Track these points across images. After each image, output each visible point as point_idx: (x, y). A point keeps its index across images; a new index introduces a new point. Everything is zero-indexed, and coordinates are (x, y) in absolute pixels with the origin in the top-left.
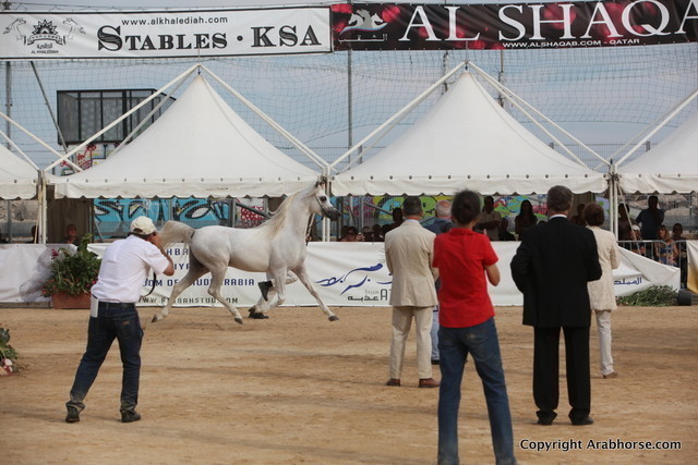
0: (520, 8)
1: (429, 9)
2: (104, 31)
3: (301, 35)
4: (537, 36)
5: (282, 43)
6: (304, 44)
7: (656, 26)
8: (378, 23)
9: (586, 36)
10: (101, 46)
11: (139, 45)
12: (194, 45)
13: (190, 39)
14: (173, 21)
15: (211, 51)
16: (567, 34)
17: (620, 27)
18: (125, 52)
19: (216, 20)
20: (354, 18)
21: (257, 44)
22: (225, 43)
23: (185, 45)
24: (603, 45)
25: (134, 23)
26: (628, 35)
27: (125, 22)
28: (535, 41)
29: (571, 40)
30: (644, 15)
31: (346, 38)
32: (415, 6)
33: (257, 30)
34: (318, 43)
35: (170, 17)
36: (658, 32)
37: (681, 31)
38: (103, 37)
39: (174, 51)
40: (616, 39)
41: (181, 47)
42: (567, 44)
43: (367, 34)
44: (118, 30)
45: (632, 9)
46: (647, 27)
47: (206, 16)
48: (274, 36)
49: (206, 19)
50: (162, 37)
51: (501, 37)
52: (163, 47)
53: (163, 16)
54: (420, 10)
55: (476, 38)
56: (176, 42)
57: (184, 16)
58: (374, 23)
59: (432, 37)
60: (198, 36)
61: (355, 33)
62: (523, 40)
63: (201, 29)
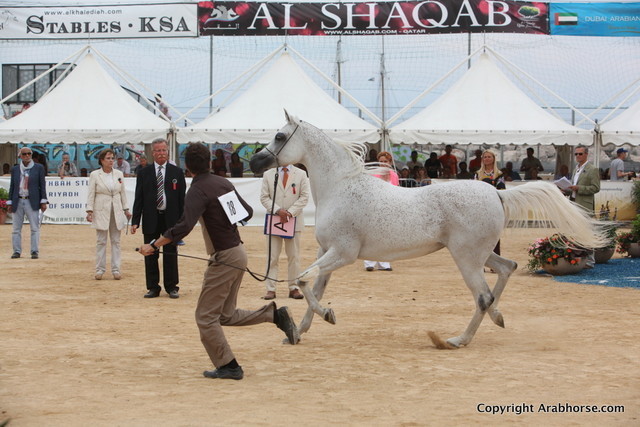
0: (338, 6)
1: (270, 6)
2: (32, 19)
3: (176, 23)
4: (350, 25)
5: (161, 29)
6: (178, 30)
7: (438, 21)
8: (232, 16)
9: (386, 26)
10: (29, 30)
11: (56, 29)
12: (97, 30)
13: (94, 26)
14: (82, 13)
15: (109, 35)
16: (372, 25)
17: (411, 21)
18: (46, 34)
19: (114, 12)
20: (215, 11)
21: (143, 30)
22: (119, 28)
23: (90, 29)
24: (399, 33)
25: (53, 13)
26: (417, 27)
27: (47, 13)
28: (348, 30)
29: (375, 30)
30: (429, 12)
31: (209, 27)
32: (260, 3)
33: (143, 19)
34: (187, 30)
35: (80, 9)
36: (440, 25)
37: (456, 25)
38: (30, 24)
39: (82, 34)
40: (408, 29)
41: (87, 31)
42: (372, 32)
43: (224, 24)
44: (41, 19)
45: (421, 8)
46: (432, 21)
47: (106, 9)
48: (155, 24)
49: (106, 11)
50: (74, 24)
51: (323, 26)
52: (74, 31)
53: (75, 9)
54: (264, 7)
55: (304, 27)
56: (83, 28)
57: (90, 9)
58: (229, 15)
59: (272, 26)
60: (100, 24)
61: (215, 23)
62: (340, 28)
63: (102, 18)
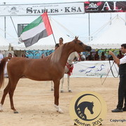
1: (109, 2)
2: (28, 9)
3: (77, 9)
5: (72, 11)
10: (27, 12)
11: (36, 12)
13: (49, 10)
15: (54, 13)
18: (33, 13)
19: (56, 6)
20: (90, 5)
21: (66, 12)
22: (58, 11)
25: (35, 7)
32: (105, 2)
33: (66, 8)
34: (81, 11)
35: (44, 5)
43: (93, 9)
44: (31, 8)
49: (53, 6)
50: (42, 10)
55: (121, 9)
58: (95, 6)
59: (110, 9)
61: (90, 9)
